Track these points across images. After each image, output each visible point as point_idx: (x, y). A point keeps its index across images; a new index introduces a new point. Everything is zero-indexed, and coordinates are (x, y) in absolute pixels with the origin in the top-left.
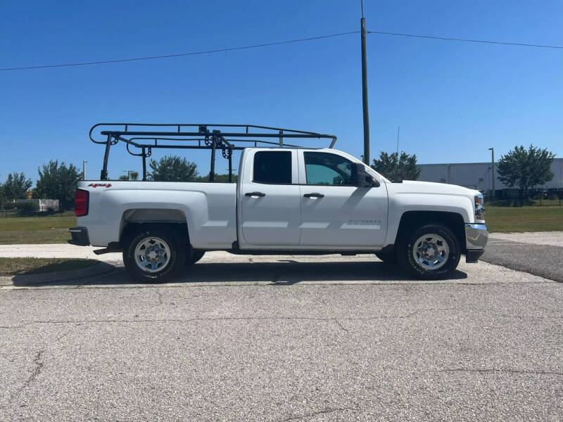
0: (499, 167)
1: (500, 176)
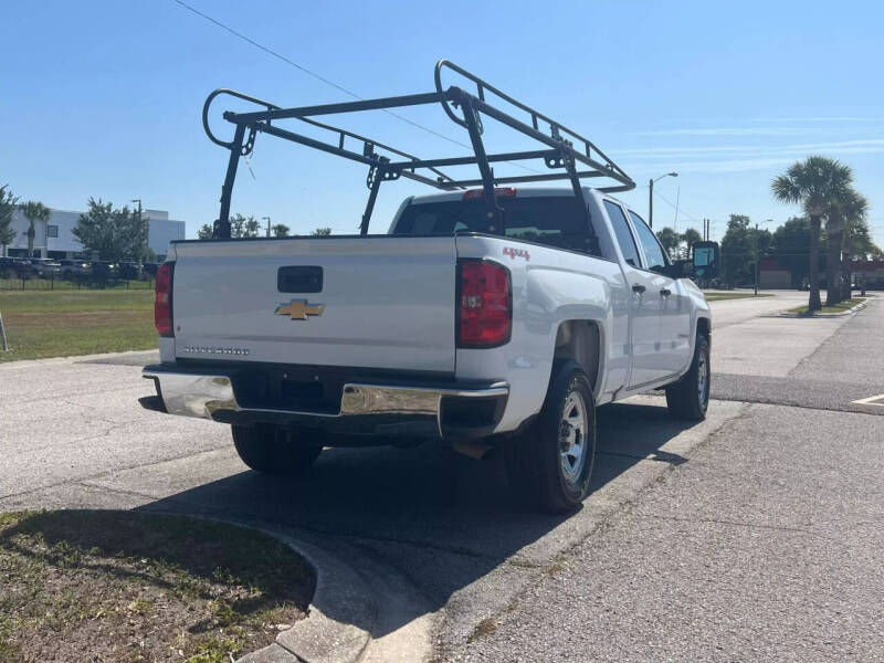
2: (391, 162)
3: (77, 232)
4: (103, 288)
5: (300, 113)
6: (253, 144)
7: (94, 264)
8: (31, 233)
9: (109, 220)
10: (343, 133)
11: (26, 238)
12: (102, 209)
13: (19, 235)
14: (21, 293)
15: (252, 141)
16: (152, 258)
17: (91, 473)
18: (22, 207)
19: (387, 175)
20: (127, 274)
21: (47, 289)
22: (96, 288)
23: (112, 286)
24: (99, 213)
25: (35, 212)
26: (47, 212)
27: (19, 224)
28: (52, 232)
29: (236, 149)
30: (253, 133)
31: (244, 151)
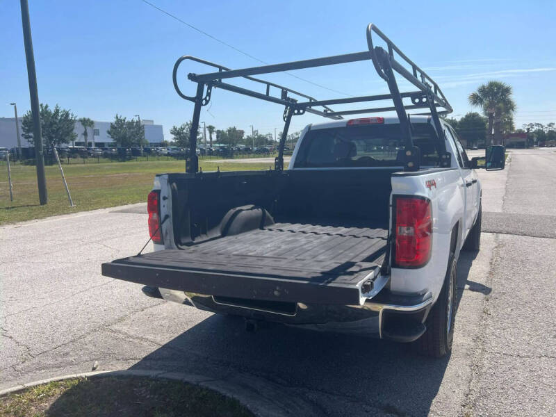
0: (23, 124)
1: (24, 133)
2: (298, 102)
3: (109, 133)
4: (124, 161)
5: (245, 73)
6: (210, 97)
7: (119, 149)
8: (85, 134)
9: (124, 126)
10: (269, 84)
11: (83, 136)
12: (121, 121)
13: (79, 136)
14: (83, 165)
15: (209, 94)
16: (147, 144)
17: (116, 317)
18: (80, 120)
19: (296, 112)
20: (136, 154)
21: (96, 163)
22: (122, 161)
23: (129, 160)
24: (120, 122)
25: (86, 123)
26: (92, 123)
27: (78, 130)
28: (96, 133)
29: (199, 101)
30: (210, 88)
31: (204, 102)
